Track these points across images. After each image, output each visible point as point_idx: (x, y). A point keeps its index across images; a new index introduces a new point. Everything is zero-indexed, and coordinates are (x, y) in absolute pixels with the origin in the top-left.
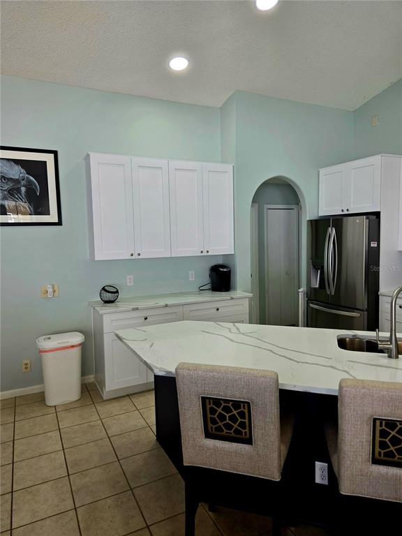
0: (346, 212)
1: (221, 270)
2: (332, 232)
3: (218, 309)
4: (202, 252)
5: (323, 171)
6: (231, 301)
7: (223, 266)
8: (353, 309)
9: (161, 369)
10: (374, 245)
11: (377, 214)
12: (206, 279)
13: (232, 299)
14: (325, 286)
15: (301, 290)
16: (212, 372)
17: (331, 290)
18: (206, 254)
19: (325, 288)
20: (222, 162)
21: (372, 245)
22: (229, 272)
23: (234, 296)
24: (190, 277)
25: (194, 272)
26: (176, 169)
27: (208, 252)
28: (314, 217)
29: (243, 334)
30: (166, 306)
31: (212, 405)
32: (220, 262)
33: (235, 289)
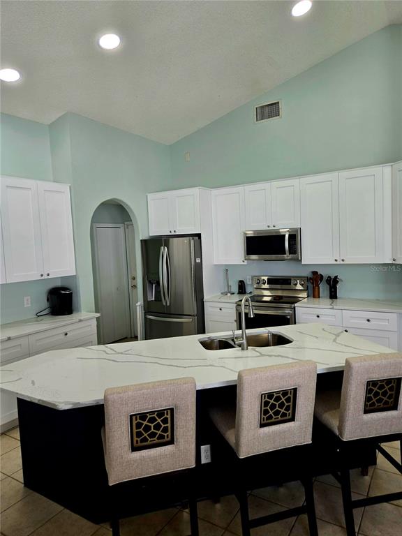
0: (173, 233)
1: (63, 292)
2: (164, 250)
3: (66, 334)
4: (42, 275)
5: (150, 196)
6: (80, 323)
7: (65, 289)
8: (181, 315)
9: (66, 403)
10: (198, 261)
11: (199, 236)
12: (43, 304)
13: (80, 321)
14: (161, 298)
15: (139, 304)
16: (141, 390)
17: (167, 301)
18: (45, 277)
19: (161, 301)
20: (54, 182)
21: (197, 261)
22: (71, 294)
23: (82, 318)
24: (25, 303)
25: (29, 297)
26: (7, 186)
27: (48, 275)
28: (145, 237)
29: (121, 353)
30: (9, 339)
31: (138, 420)
32: (59, 284)
33: (78, 310)
